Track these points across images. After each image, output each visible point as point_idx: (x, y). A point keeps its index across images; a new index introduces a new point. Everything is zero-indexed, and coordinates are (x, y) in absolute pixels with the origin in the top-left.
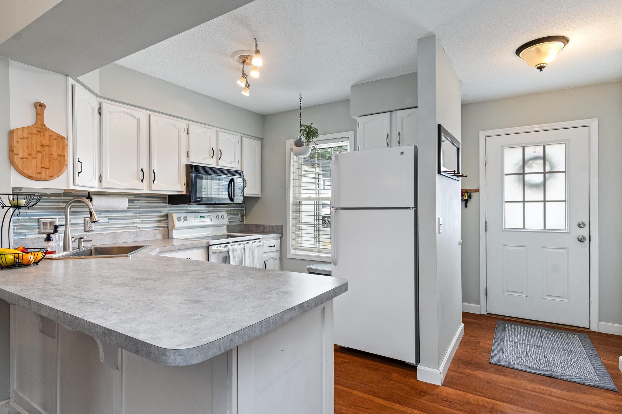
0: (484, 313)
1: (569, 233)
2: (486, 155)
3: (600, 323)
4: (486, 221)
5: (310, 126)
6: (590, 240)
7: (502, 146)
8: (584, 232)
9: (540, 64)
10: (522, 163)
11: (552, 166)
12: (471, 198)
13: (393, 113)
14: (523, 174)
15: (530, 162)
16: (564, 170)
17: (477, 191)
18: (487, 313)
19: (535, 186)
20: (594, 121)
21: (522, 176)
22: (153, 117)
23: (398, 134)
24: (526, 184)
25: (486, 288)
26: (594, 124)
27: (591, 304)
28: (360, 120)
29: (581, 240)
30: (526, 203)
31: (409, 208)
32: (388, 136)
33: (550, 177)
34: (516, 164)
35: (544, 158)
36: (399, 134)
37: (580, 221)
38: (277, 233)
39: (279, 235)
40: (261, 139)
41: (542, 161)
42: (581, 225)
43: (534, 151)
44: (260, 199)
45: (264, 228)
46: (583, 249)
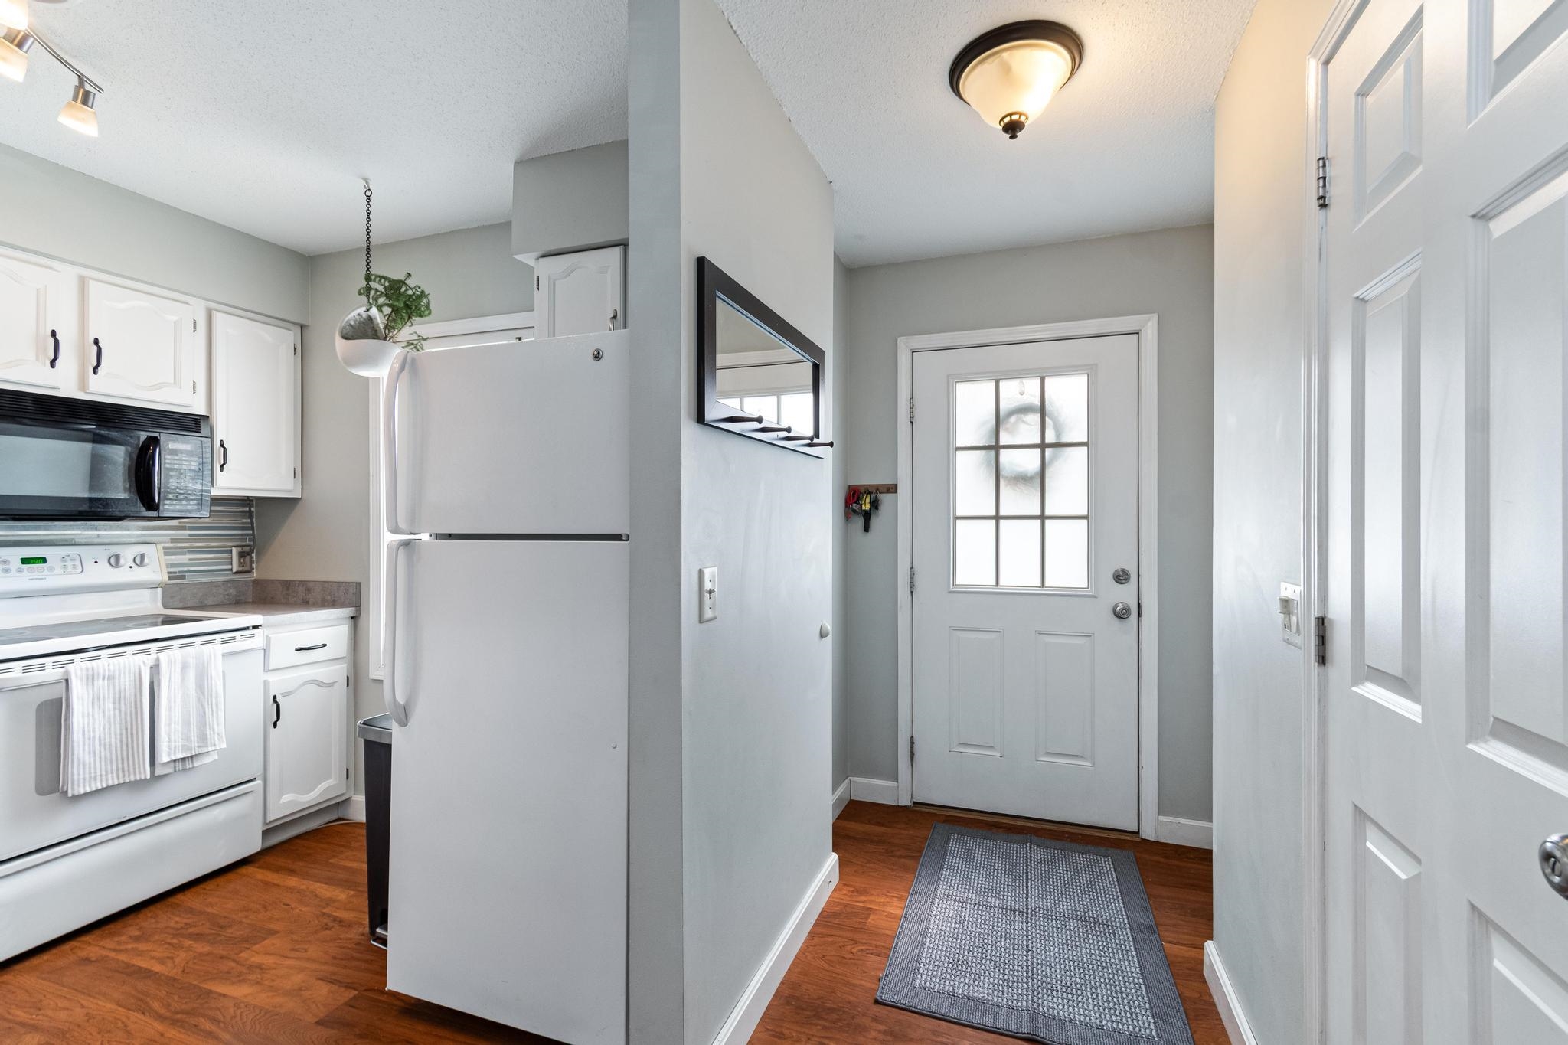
0: (905, 801)
1: (1095, 597)
2: (912, 398)
3: (1162, 818)
4: (912, 568)
5: (403, 282)
6: (1139, 615)
7: (948, 376)
8: (1125, 595)
9: (1010, 115)
10: (993, 422)
11: (1058, 432)
12: (877, 508)
14: (996, 448)
15: (1013, 419)
16: (1086, 440)
17: (892, 489)
18: (914, 803)
19: (1021, 479)
20: (1149, 320)
21: (992, 453)
24: (1003, 472)
25: (912, 737)
26: (1150, 328)
27: (1143, 773)
28: (542, 268)
29: (1121, 614)
30: (1002, 522)
33: (1054, 458)
34: (982, 424)
35: (1042, 411)
37: (1120, 565)
38: (342, 606)
39: (347, 612)
40: (302, 327)
41: (1037, 417)
42: (1121, 577)
43: (1018, 392)
44: (300, 505)
45: (308, 590)
46: (1125, 635)
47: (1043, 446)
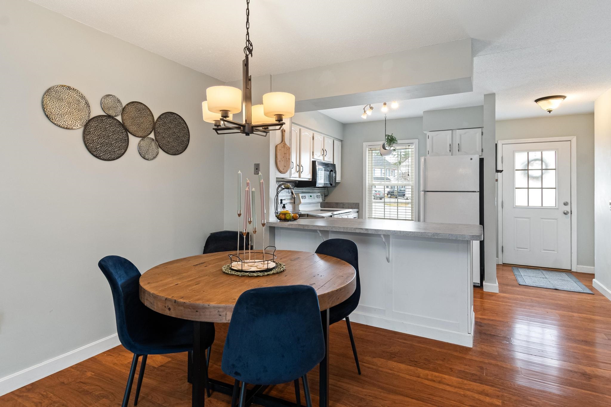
0: (500, 263)
1: (558, 209)
2: (502, 157)
3: (578, 266)
4: (502, 201)
5: (392, 136)
6: (571, 214)
7: (513, 151)
8: (567, 208)
10: (527, 163)
11: (546, 165)
13: (454, 131)
15: (532, 162)
16: (555, 168)
17: (496, 181)
18: (503, 263)
19: (536, 178)
20: (574, 137)
21: (527, 171)
22: (302, 131)
23: (457, 144)
24: (529, 176)
25: (502, 246)
26: (574, 139)
27: (572, 254)
28: (429, 134)
29: (566, 213)
30: (529, 189)
31: (475, 192)
32: (450, 145)
33: (545, 173)
34: (523, 163)
35: (542, 160)
36: (459, 145)
37: (565, 201)
38: (355, 209)
39: (356, 210)
40: (341, 141)
41: (540, 162)
42: (566, 204)
43: (535, 155)
44: (340, 184)
45: (344, 205)
46: (567, 219)
47: (542, 170)
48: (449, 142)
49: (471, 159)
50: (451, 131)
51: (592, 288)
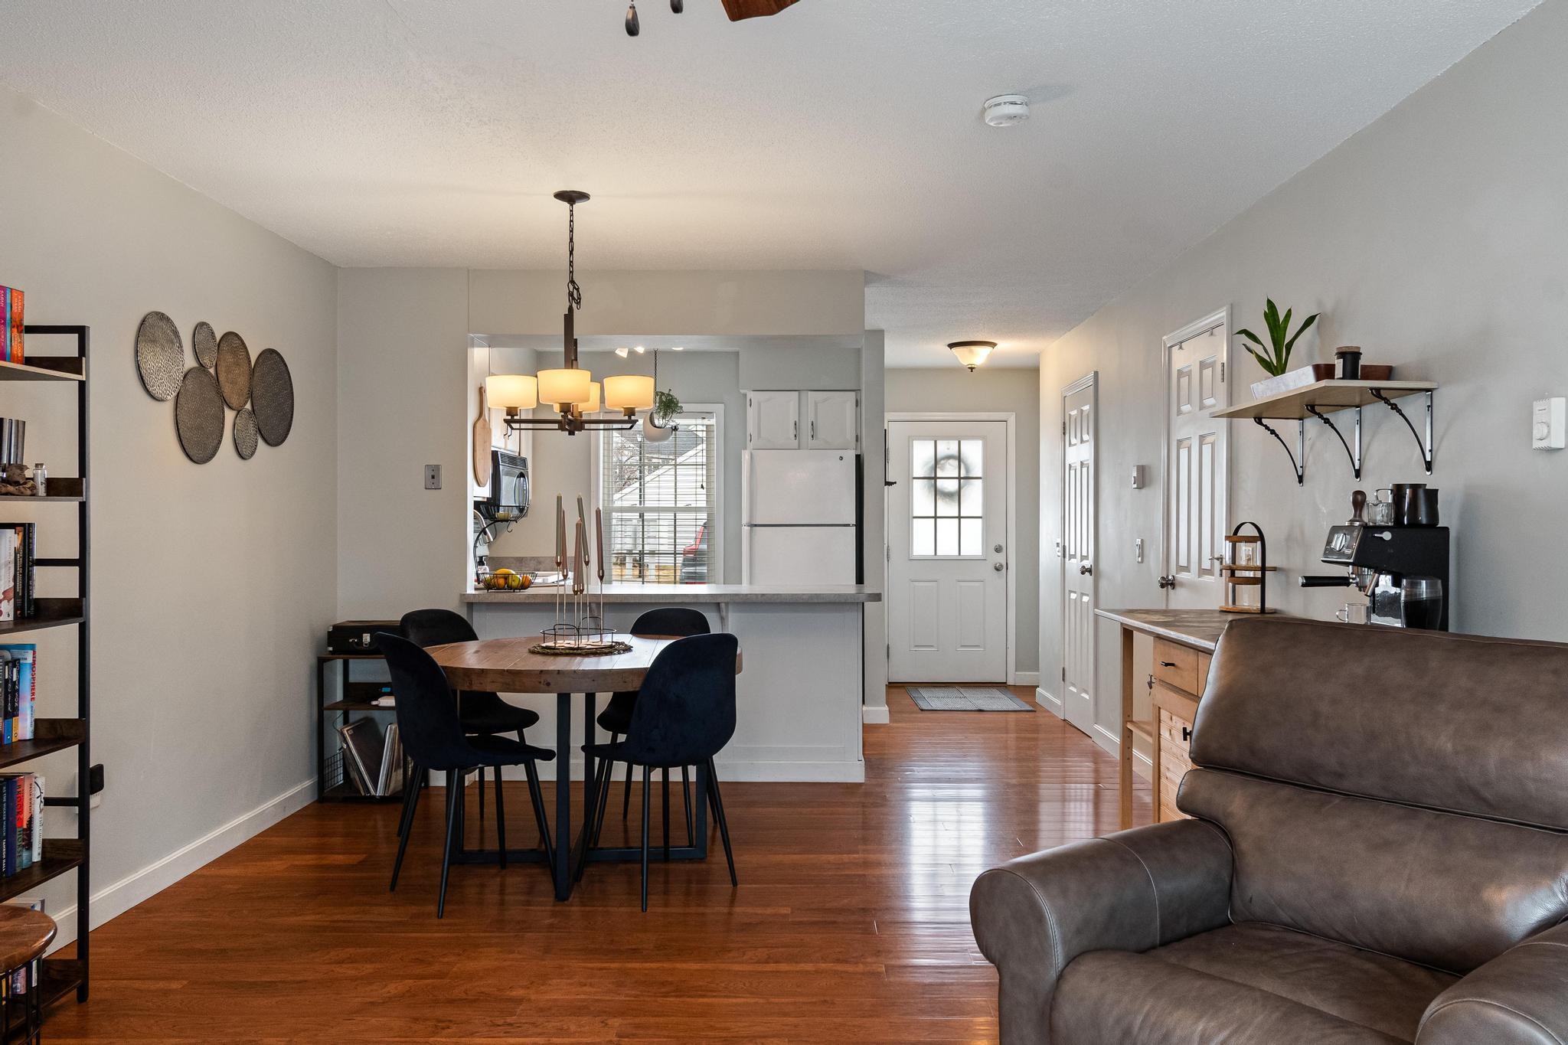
1: (986, 560)
3: (1017, 672)
4: (889, 547)
5: (669, 395)
6: (1007, 569)
7: (909, 437)
8: (1000, 558)
9: (970, 365)
10: (933, 462)
11: (967, 471)
13: (803, 394)
14: (935, 478)
15: (942, 462)
16: (982, 475)
18: (888, 683)
19: (948, 495)
20: (1011, 415)
21: (933, 481)
23: (810, 424)
24: (938, 492)
25: (888, 645)
26: (1012, 419)
27: (1008, 650)
28: (751, 395)
29: (998, 569)
30: (938, 520)
31: (848, 525)
32: (795, 425)
33: (965, 485)
34: (927, 463)
35: (959, 458)
36: (812, 425)
37: (997, 544)
41: (957, 462)
43: (947, 447)
46: (997, 580)
47: (959, 478)
48: (793, 417)
49: (841, 458)
50: (797, 393)
51: (1034, 704)
